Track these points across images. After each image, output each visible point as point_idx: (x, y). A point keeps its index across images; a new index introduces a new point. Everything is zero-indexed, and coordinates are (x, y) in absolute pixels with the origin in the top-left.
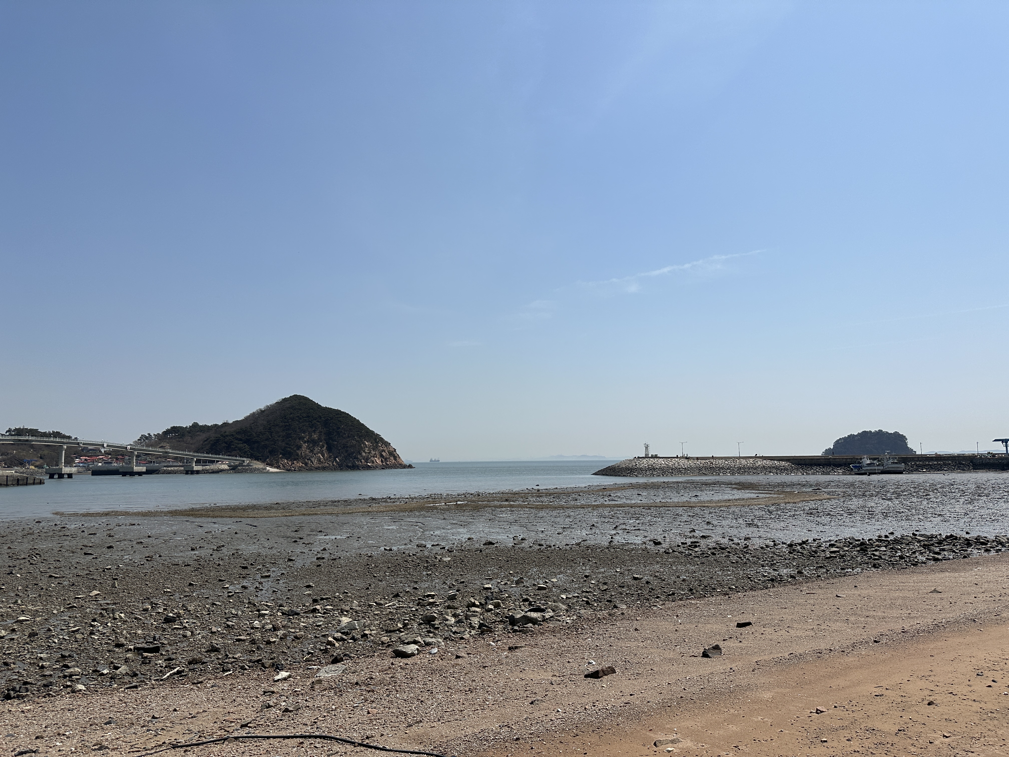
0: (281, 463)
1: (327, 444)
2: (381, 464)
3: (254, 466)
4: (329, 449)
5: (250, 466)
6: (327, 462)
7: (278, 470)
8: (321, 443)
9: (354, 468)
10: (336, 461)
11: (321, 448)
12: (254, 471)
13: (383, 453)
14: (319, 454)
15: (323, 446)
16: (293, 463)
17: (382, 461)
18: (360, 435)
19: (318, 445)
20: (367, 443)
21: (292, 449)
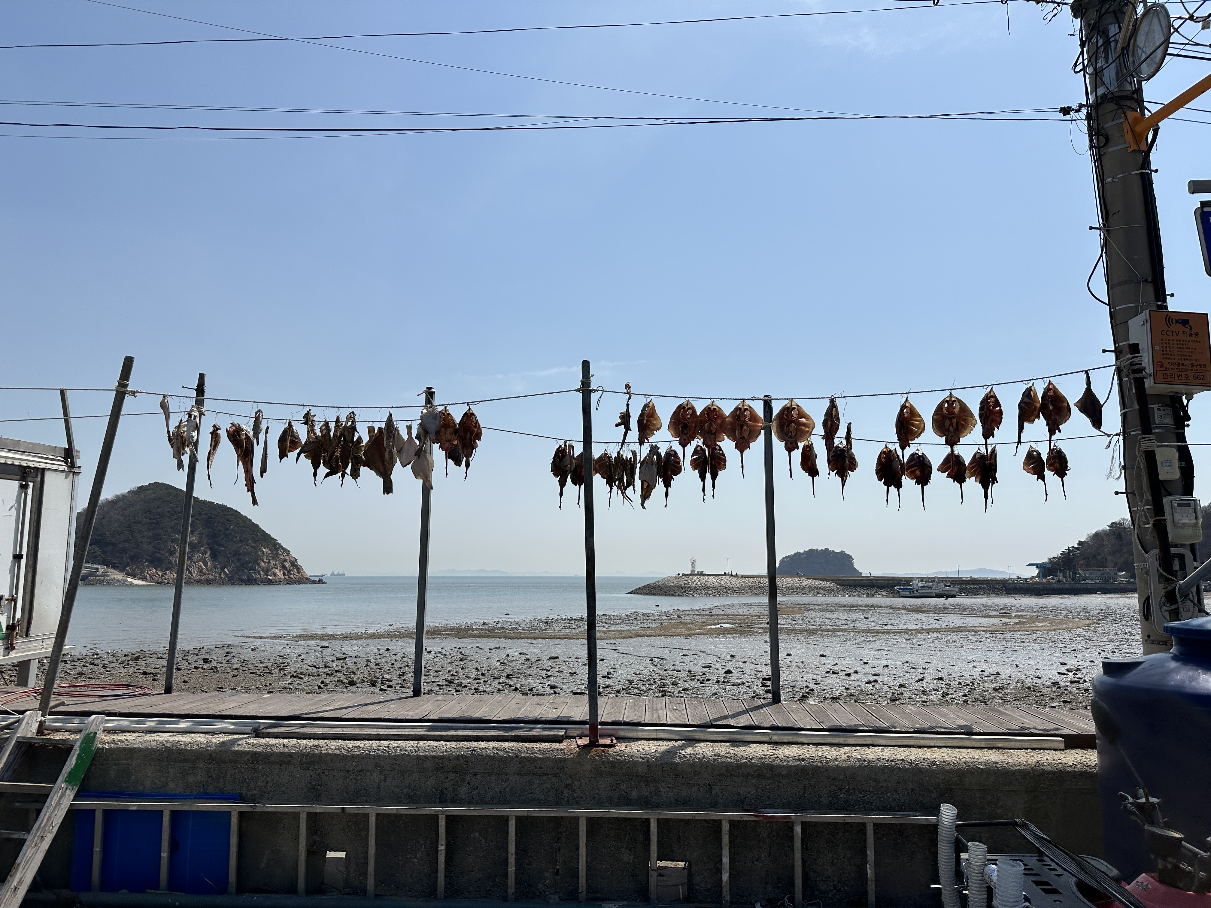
0: (148, 573)
1: (211, 549)
2: (283, 577)
3: (113, 576)
4: (214, 557)
5: (107, 576)
6: (211, 572)
7: (144, 583)
8: (203, 548)
9: (250, 581)
10: (225, 573)
11: (203, 555)
12: (111, 583)
13: (284, 563)
14: (201, 563)
15: (206, 553)
16: (166, 574)
17: (284, 574)
18: (256, 539)
19: (198, 551)
20: (264, 550)
21: (163, 555)
